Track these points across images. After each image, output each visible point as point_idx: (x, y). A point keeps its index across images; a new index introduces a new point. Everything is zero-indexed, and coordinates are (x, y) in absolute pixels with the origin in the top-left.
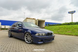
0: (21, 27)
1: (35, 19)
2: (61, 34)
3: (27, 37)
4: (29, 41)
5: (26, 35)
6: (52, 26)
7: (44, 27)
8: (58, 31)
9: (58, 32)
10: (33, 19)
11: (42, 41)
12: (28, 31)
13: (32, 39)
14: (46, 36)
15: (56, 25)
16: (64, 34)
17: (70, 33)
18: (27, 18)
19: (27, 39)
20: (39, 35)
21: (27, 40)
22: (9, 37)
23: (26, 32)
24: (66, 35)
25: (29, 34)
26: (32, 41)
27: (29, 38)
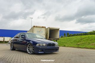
1: (45, 27)
2: (80, 48)
3: (29, 47)
4: (31, 52)
5: (28, 46)
7: (58, 38)
10: (43, 27)
11: (42, 50)
12: (30, 42)
13: (33, 50)
16: (85, 48)
18: (34, 27)
19: (29, 49)
20: (40, 46)
21: (29, 51)
22: (12, 50)
23: (28, 42)
24: (87, 48)
25: (31, 45)
27: (31, 49)
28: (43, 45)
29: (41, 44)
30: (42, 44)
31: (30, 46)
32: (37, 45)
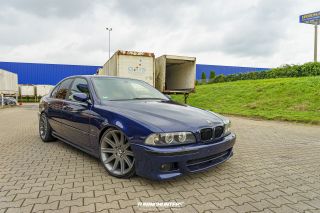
0: (84, 100)
1: (153, 55)
2: (263, 118)
3: (109, 147)
4: (119, 168)
5: (105, 139)
6: (226, 80)
8: (254, 104)
9: (254, 108)
10: (146, 55)
14: (196, 144)
15: (246, 77)
16: (279, 119)
17: (303, 115)
18: (119, 53)
20: (161, 144)
23: (106, 123)
24: (286, 120)
25: (119, 135)
26: (131, 166)
27: (120, 154)
28: (176, 137)
29: (167, 135)
30: (173, 134)
31: (112, 139)
32: (151, 140)
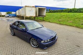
8: (60, 20)
10: (33, 7)
14: (50, 41)
20: (44, 42)
24: (67, 25)
26: (38, 46)
28: (47, 41)
31: (33, 40)
32: (42, 42)
